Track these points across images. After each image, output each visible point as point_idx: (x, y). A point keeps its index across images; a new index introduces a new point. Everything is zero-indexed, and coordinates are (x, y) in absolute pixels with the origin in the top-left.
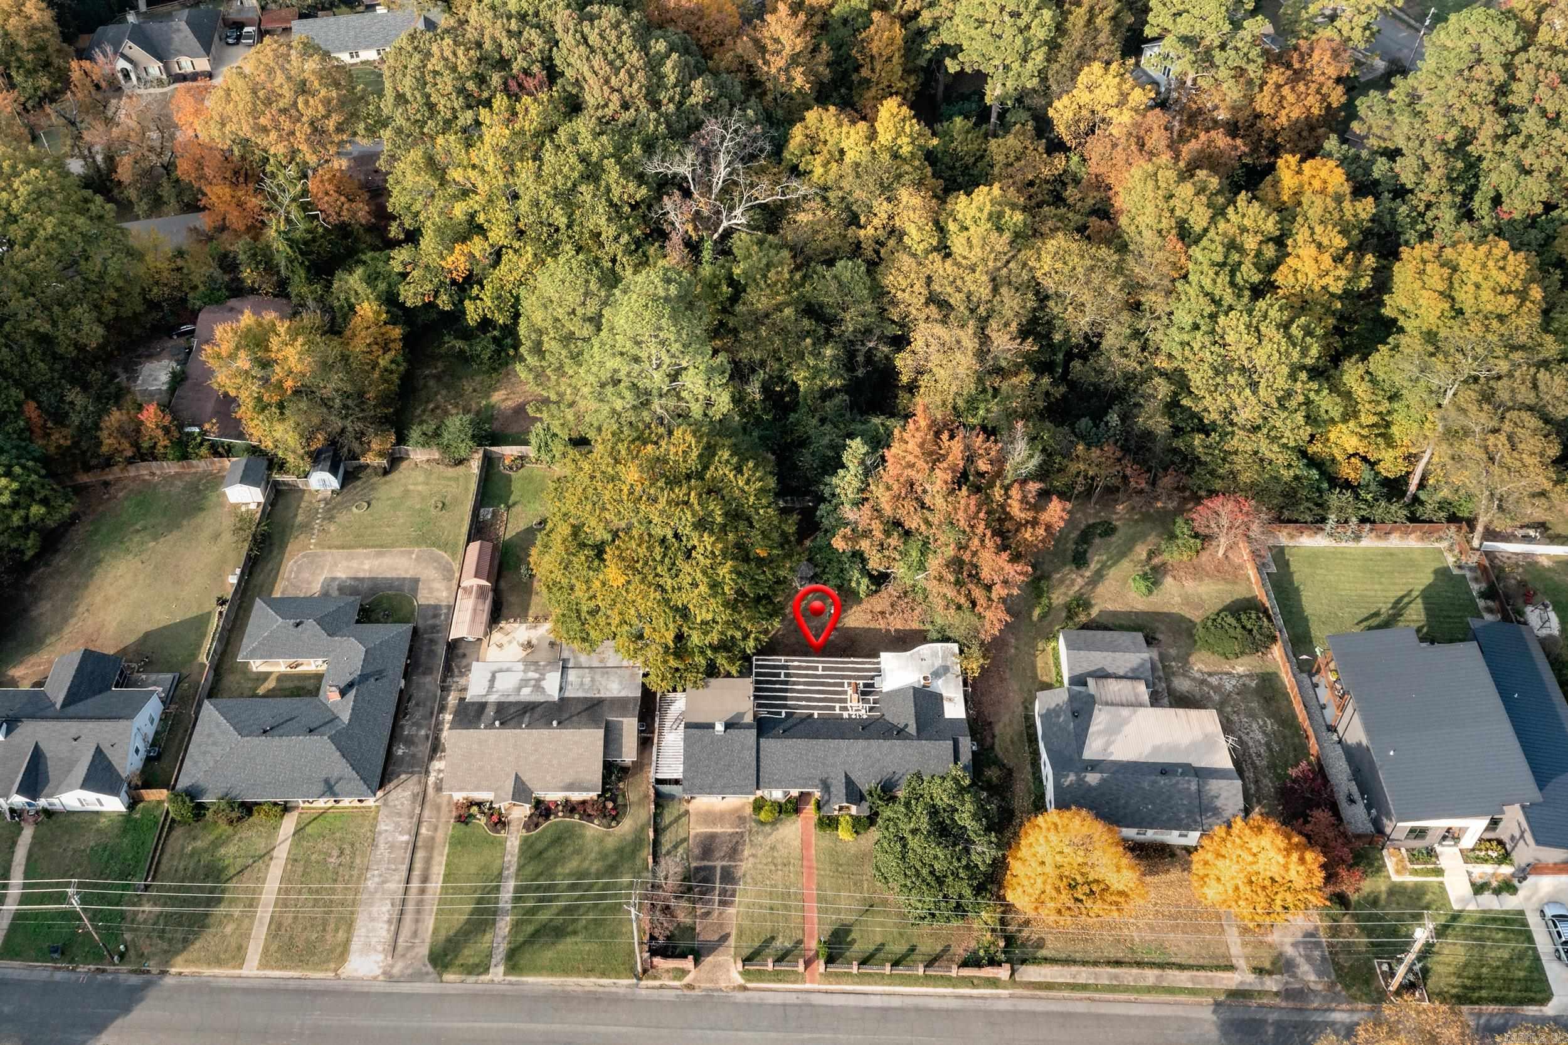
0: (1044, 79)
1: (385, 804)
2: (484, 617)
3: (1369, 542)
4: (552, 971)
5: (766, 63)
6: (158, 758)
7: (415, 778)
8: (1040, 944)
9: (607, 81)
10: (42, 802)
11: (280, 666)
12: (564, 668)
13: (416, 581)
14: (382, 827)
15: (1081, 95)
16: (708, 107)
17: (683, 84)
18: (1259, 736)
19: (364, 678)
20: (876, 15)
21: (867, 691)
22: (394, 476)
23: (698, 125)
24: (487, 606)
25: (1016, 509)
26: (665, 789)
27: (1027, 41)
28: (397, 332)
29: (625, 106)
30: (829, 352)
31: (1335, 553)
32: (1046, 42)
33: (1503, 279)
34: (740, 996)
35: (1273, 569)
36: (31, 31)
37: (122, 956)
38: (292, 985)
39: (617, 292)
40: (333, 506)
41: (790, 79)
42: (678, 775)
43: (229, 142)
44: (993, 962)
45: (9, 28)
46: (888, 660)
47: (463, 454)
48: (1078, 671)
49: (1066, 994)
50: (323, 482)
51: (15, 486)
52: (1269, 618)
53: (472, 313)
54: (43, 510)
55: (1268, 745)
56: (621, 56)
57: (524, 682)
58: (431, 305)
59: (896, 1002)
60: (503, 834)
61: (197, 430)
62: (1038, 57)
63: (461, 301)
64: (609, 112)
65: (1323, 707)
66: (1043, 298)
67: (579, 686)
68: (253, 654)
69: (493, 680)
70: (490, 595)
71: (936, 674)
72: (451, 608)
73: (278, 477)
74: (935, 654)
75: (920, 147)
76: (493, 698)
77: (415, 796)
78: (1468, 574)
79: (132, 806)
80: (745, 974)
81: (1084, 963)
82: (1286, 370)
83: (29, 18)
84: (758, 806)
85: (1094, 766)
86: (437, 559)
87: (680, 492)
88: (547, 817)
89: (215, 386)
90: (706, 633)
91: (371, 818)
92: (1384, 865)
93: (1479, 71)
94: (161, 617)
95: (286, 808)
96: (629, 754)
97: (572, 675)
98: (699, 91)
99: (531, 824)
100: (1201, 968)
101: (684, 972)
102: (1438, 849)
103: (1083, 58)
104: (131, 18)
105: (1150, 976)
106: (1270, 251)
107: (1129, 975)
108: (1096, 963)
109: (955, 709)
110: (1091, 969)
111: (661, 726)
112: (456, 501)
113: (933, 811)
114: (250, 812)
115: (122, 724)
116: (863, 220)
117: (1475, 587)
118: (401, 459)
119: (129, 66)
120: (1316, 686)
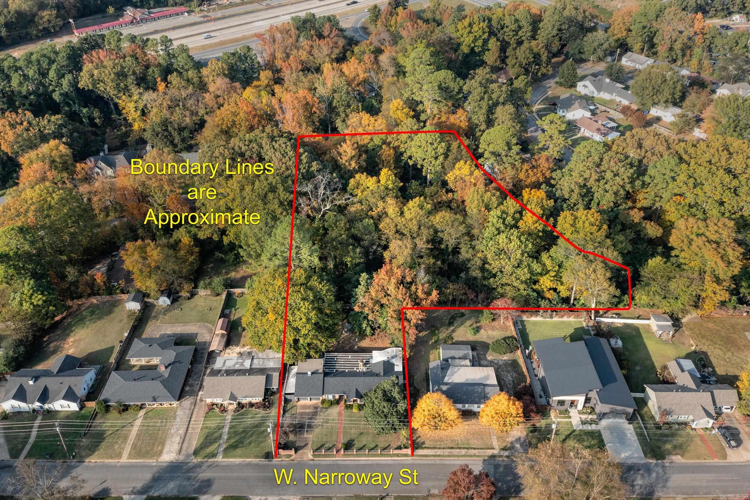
0: (443, 167)
1: (180, 406)
2: (223, 343)
3: (556, 319)
4: (240, 457)
5: (341, 158)
6: (93, 393)
7: (192, 397)
8: (423, 443)
9: (281, 160)
10: (46, 406)
11: (143, 361)
12: (253, 359)
13: (197, 334)
14: (178, 413)
15: (456, 172)
16: (319, 171)
17: (309, 163)
18: (510, 378)
19: (174, 363)
20: (384, 147)
21: (366, 363)
22: (192, 300)
23: (314, 176)
24: (225, 340)
25: (420, 294)
26: (288, 397)
27: (436, 153)
28: (197, 249)
29: (287, 169)
30: (358, 250)
31: (543, 322)
32: (443, 154)
33: (592, 220)
34: (311, 462)
35: (521, 327)
36: (61, 156)
37: (74, 457)
38: (139, 464)
39: (278, 222)
40: (167, 310)
41: (350, 165)
42: (293, 392)
43: (137, 185)
44: (406, 448)
45: (53, 154)
46: (375, 353)
47: (220, 292)
48: (445, 357)
49: (432, 458)
50: (164, 301)
51: (44, 298)
52: (516, 341)
53: (226, 240)
54: (54, 308)
55: (513, 381)
56: (287, 153)
57: (237, 363)
58: (211, 238)
59: (369, 462)
60: (225, 414)
61: (116, 284)
62: (441, 158)
63: (222, 237)
64: (281, 171)
65: (534, 369)
66: (436, 231)
67: (257, 364)
68: (132, 356)
69: (225, 362)
70: (226, 336)
71: (393, 357)
72: (210, 342)
73: (146, 300)
74: (393, 351)
75: (396, 186)
76: (224, 368)
77: (192, 404)
78: (590, 329)
79: (81, 408)
80: (314, 455)
81: (439, 448)
82: (520, 252)
83: (60, 151)
84: (323, 402)
85: (447, 384)
86: (207, 327)
87: (297, 288)
88: (242, 408)
89: (125, 267)
90: (305, 339)
91: (175, 411)
92: (550, 416)
93: (590, 159)
94: (97, 347)
95: (142, 407)
96: (275, 386)
97: (255, 361)
98: (315, 166)
99: (236, 411)
100: (482, 449)
101: (291, 456)
102: (570, 410)
103: (457, 160)
104: (102, 154)
105: (463, 452)
106: (517, 216)
107: (456, 452)
108: (444, 448)
109: (399, 368)
110: (442, 450)
111: (288, 376)
112: (216, 308)
113: (384, 392)
114: (127, 410)
115: (79, 378)
116: (374, 209)
117: (592, 333)
118: (195, 294)
119: (99, 171)
120: (532, 362)
